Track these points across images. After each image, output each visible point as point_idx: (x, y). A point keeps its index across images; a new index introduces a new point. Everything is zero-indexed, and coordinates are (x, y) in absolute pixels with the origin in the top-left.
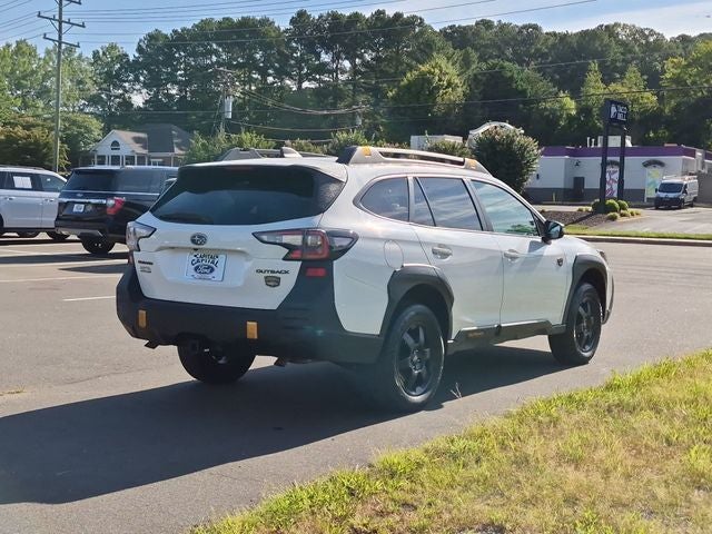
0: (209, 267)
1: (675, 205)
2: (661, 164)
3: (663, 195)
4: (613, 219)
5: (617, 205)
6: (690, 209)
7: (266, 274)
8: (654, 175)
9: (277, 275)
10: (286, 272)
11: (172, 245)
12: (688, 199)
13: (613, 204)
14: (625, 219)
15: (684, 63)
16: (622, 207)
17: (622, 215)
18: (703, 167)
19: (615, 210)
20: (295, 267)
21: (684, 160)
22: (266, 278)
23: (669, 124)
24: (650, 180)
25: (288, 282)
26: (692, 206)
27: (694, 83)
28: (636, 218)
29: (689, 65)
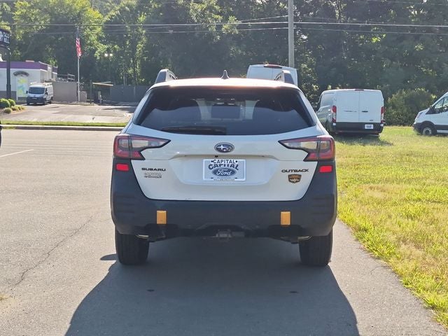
0: (229, 170)
1: (41, 102)
2: (26, 74)
3: (32, 95)
4: (8, 112)
5: (8, 102)
6: (49, 105)
7: (290, 173)
8: (21, 81)
9: (299, 173)
10: (306, 170)
11: (185, 153)
12: (48, 98)
13: (6, 102)
14: (15, 112)
15: (28, 5)
16: (12, 104)
17: (14, 110)
18: (52, 77)
19: (7, 106)
20: (313, 166)
21: (41, 72)
22: (289, 176)
23: (21, 47)
24: (19, 85)
25: (307, 178)
26: (50, 103)
27: (36, 19)
28: (22, 111)
29: (32, 7)
